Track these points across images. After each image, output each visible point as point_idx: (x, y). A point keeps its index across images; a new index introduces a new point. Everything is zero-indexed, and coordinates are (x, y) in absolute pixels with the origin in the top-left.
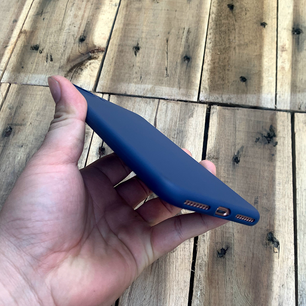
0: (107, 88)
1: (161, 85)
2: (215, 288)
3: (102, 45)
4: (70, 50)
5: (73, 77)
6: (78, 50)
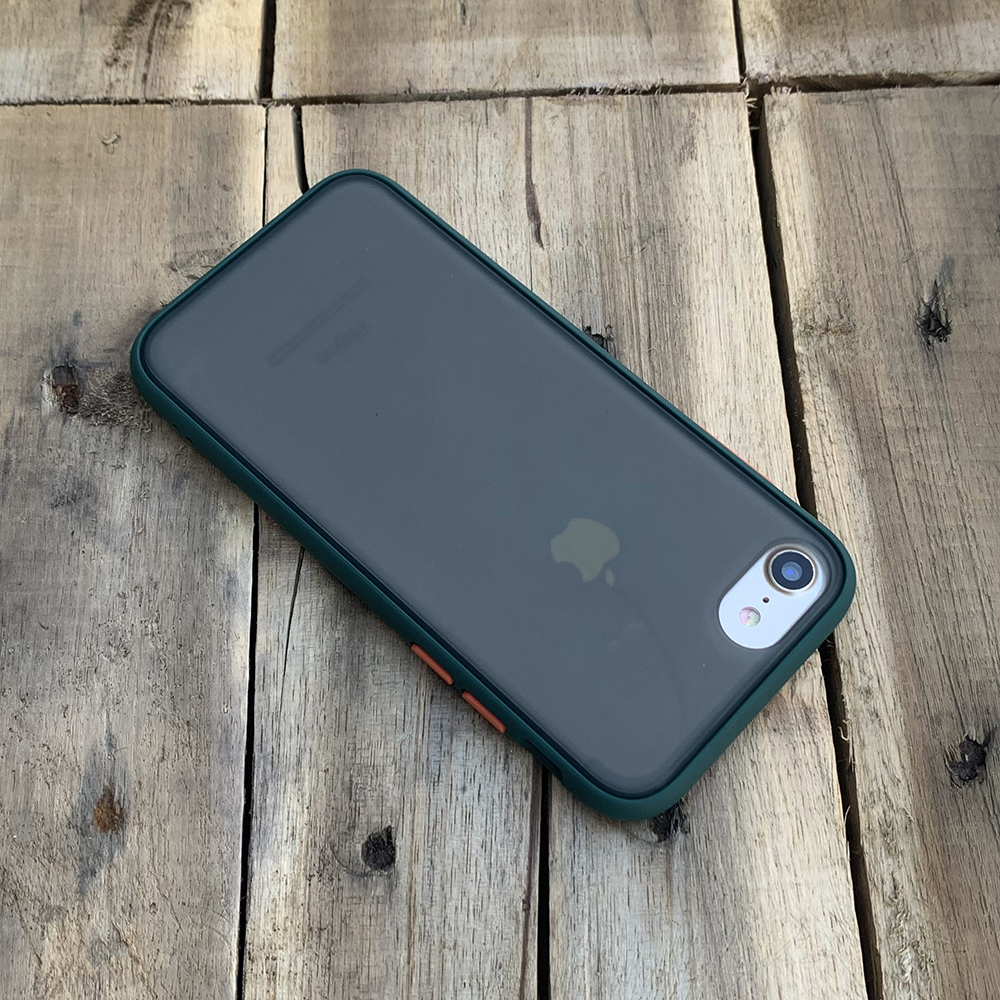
0: (319, 76)
1: (562, 29)
2: (977, 927)
5: (154, 43)
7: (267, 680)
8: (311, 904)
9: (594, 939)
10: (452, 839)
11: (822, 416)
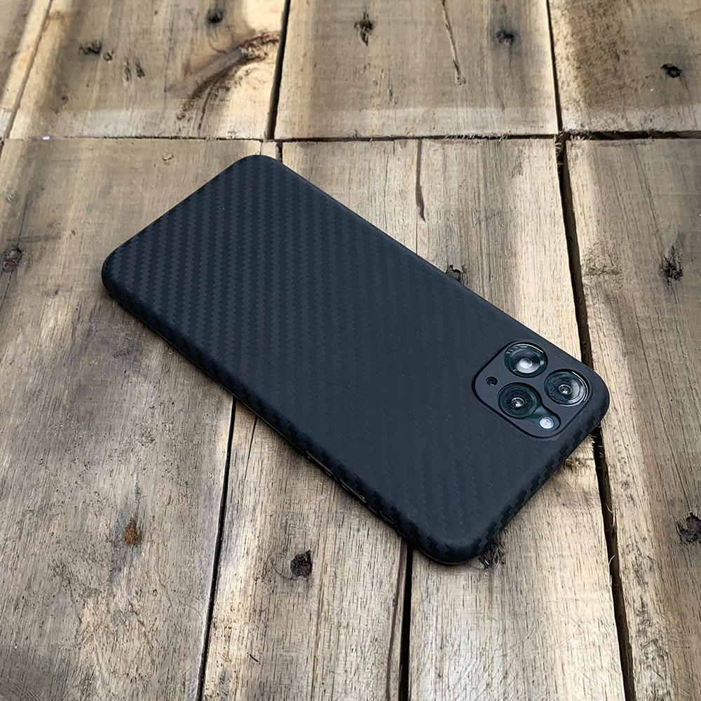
1: (450, 104)
2: (697, 633)
3: (271, 25)
4: (187, 47)
6: (207, 44)
7: (238, 461)
8: (256, 595)
9: (439, 626)
10: (349, 560)
11: (600, 321)
